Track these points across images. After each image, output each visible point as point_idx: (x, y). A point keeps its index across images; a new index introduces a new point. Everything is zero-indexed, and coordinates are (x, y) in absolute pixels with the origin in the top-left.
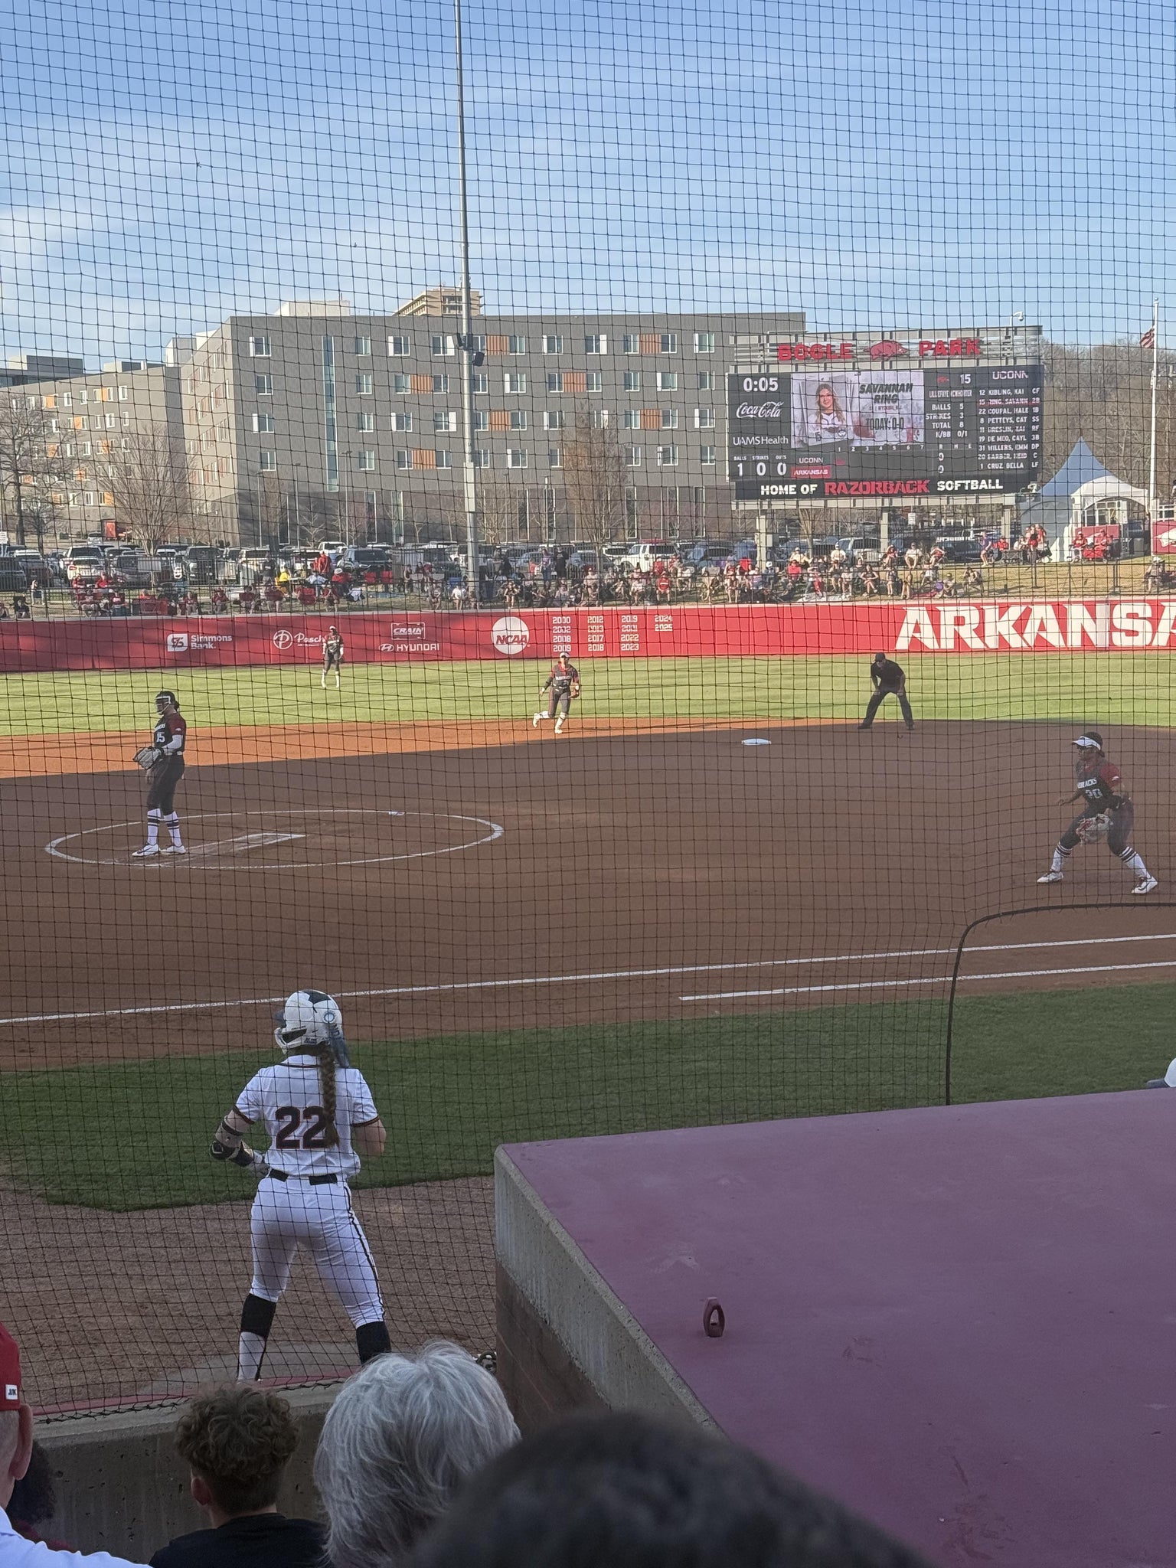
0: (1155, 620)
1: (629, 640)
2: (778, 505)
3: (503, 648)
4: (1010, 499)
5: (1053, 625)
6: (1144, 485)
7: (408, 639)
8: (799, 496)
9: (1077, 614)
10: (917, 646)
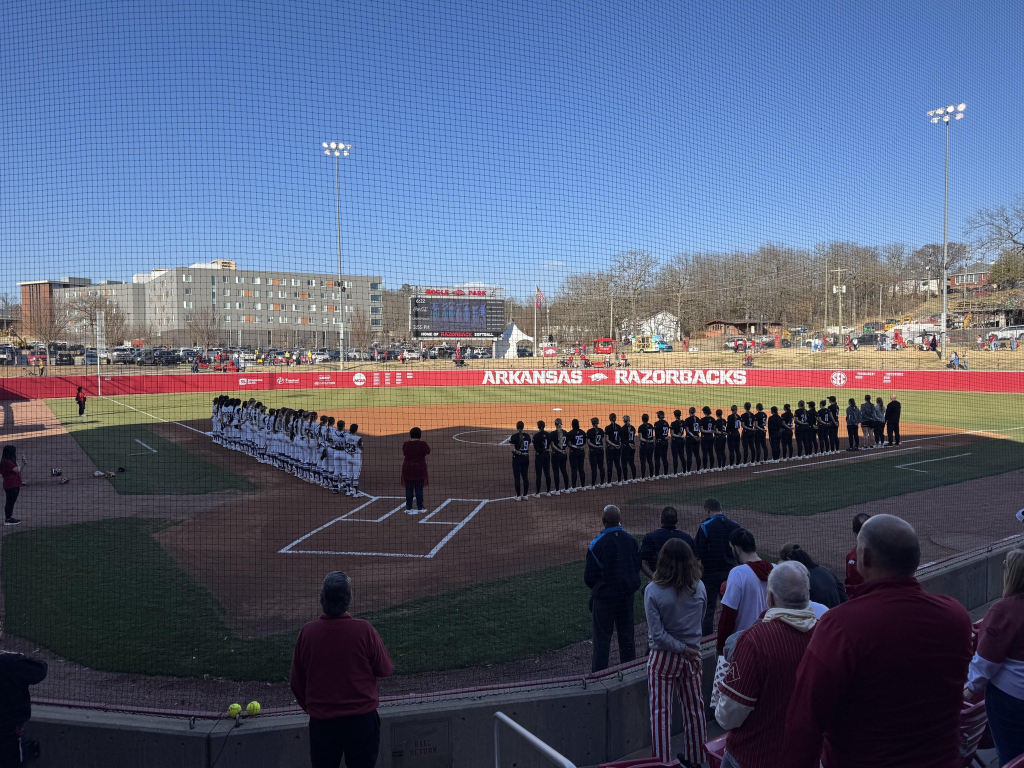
0: (558, 376)
1: (399, 381)
2: (426, 339)
3: (357, 383)
4: (495, 339)
5: (528, 376)
6: (532, 336)
7: (325, 380)
8: (433, 336)
9: (536, 374)
10: (489, 383)
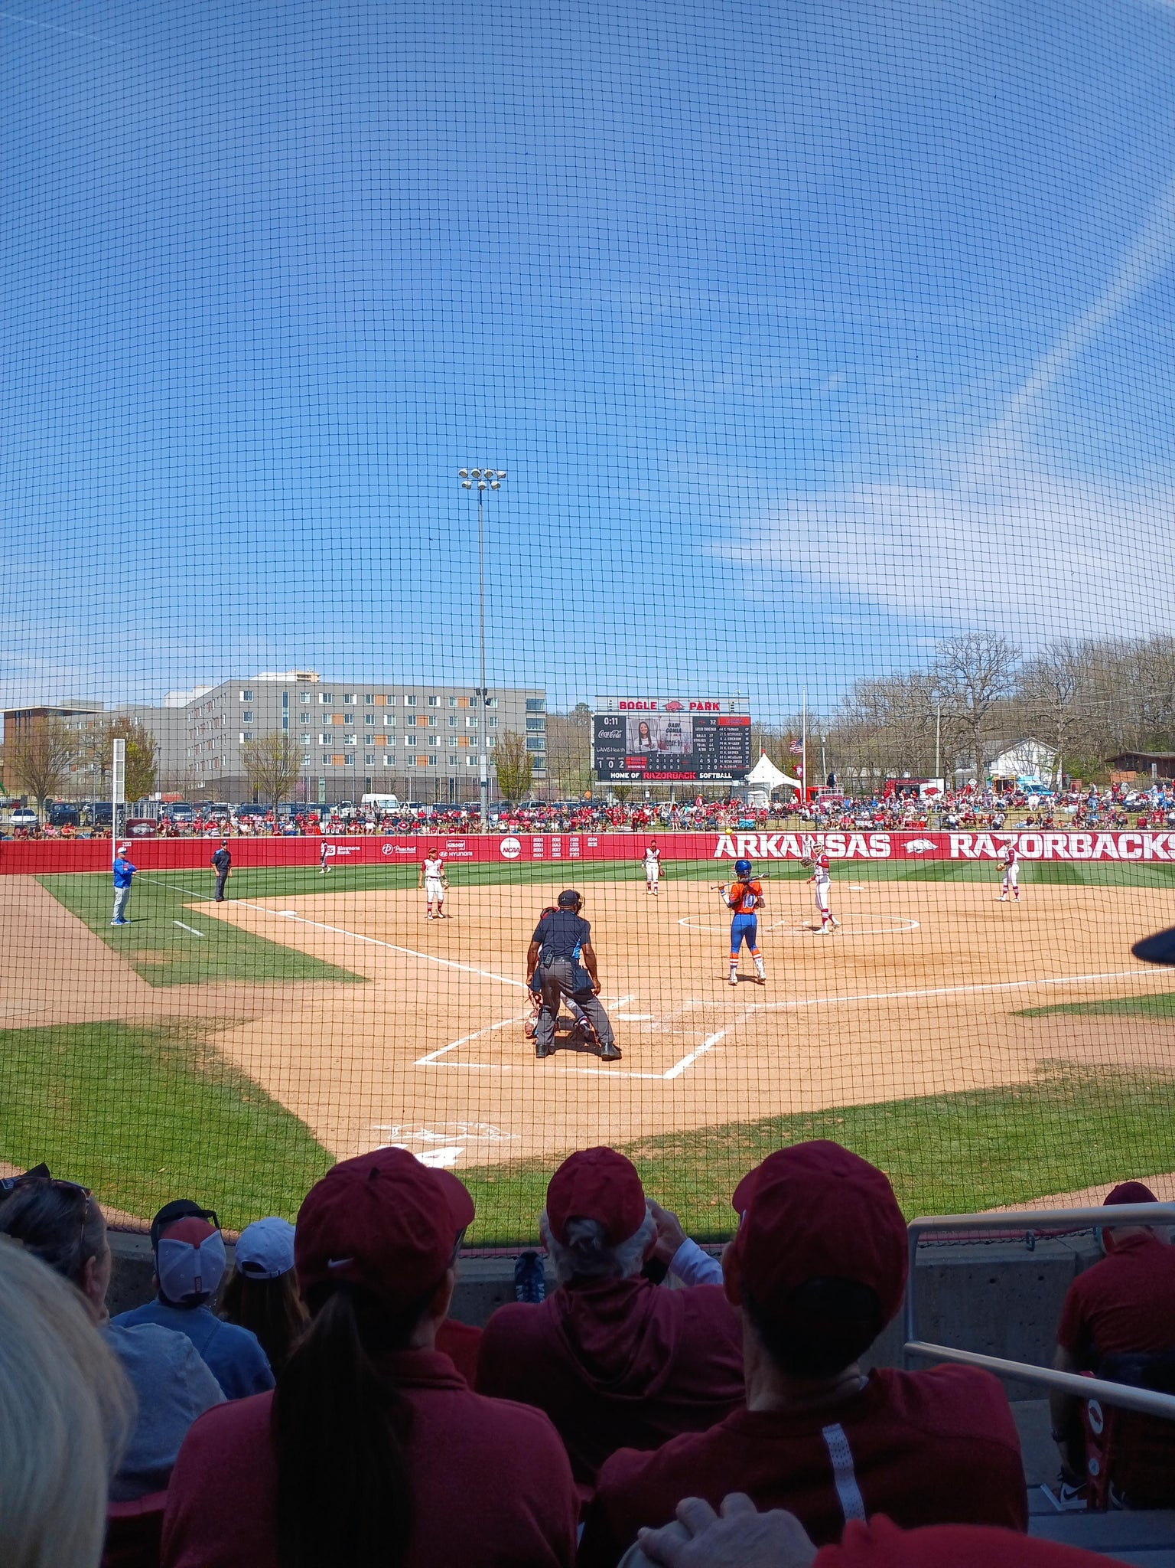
0: (847, 844)
1: (575, 850)
2: (619, 784)
3: (507, 855)
4: (735, 783)
5: (794, 844)
6: (800, 778)
8: (630, 779)
10: (726, 855)
